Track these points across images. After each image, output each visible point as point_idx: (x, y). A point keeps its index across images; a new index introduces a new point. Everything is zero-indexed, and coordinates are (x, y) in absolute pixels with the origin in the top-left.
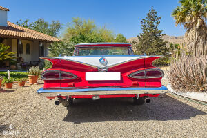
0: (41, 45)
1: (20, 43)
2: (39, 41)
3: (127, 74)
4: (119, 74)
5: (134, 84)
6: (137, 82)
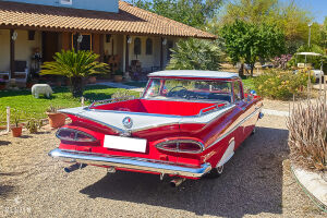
4: (145, 142)
5: (162, 159)
6: (165, 156)
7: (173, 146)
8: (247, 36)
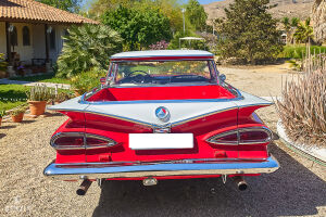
0: (50, 30)
1: (11, 29)
2: (46, 24)
3: (205, 138)
4: (190, 136)
5: (217, 156)
6: (223, 152)
7: (233, 138)
8: (132, 22)
